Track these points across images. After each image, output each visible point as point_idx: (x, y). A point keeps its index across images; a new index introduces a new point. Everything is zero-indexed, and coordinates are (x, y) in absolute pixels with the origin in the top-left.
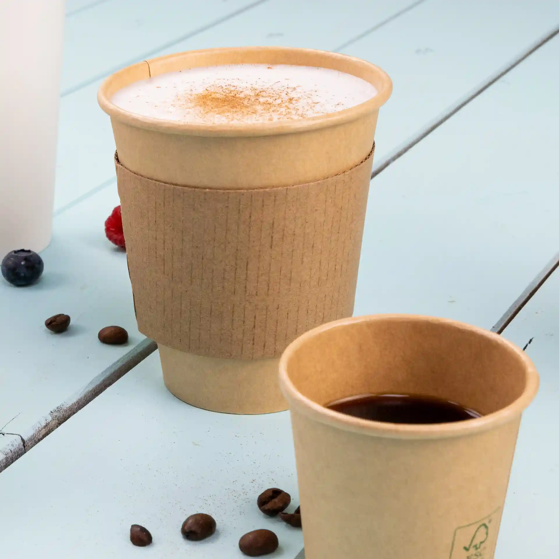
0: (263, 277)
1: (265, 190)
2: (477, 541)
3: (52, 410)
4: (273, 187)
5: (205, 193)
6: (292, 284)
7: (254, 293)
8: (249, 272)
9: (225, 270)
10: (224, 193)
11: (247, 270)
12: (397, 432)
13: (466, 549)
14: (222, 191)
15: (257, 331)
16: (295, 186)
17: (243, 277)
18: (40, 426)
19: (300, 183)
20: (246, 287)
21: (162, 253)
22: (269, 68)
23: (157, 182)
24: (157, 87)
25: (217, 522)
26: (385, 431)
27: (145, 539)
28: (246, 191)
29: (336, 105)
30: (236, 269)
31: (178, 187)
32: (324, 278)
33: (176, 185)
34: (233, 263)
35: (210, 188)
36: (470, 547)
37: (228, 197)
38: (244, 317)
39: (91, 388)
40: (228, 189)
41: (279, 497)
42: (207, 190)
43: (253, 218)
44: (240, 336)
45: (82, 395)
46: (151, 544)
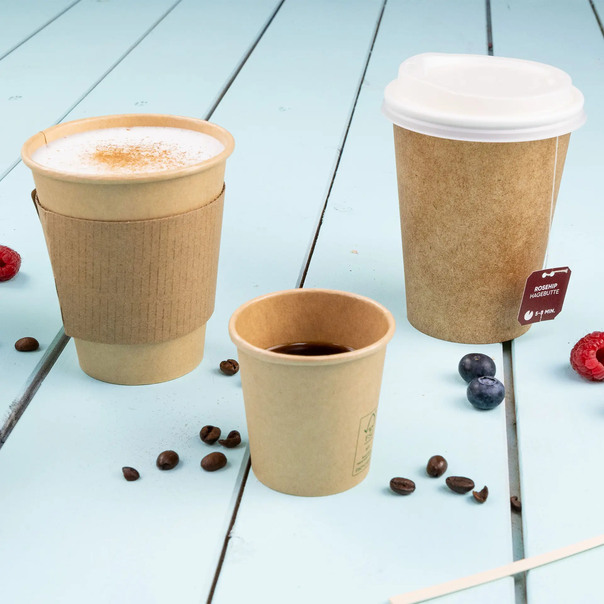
0: (169, 280)
1: (170, 218)
2: (370, 426)
3: (10, 405)
4: (174, 215)
5: (127, 225)
6: (187, 283)
7: (163, 293)
8: (159, 278)
9: (142, 278)
10: (141, 224)
11: (158, 276)
12: (329, 360)
13: (366, 431)
14: (139, 222)
15: (165, 320)
16: (188, 213)
17: (155, 282)
18: (6, 418)
19: (191, 210)
20: (157, 290)
21: (91, 273)
22: (128, 130)
23: (87, 221)
24: (58, 151)
25: (178, 454)
26: (322, 361)
27: (135, 475)
28: (156, 220)
29: (198, 153)
30: (150, 277)
31: (105, 223)
32: (205, 276)
33: (104, 221)
34: (148, 273)
35: (130, 221)
36: (367, 430)
37: (144, 226)
38: (156, 311)
39: (29, 385)
40: (143, 220)
41: (213, 431)
42: (128, 222)
43: (162, 239)
44: (154, 326)
45: (25, 391)
46: (139, 478)
